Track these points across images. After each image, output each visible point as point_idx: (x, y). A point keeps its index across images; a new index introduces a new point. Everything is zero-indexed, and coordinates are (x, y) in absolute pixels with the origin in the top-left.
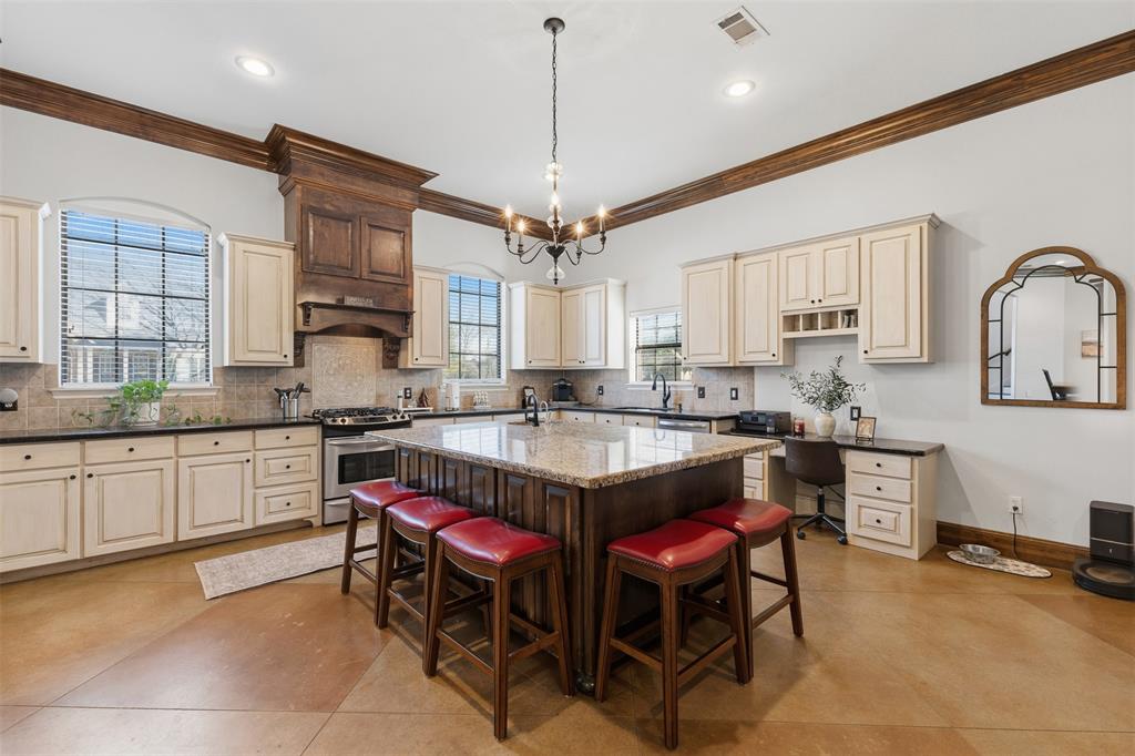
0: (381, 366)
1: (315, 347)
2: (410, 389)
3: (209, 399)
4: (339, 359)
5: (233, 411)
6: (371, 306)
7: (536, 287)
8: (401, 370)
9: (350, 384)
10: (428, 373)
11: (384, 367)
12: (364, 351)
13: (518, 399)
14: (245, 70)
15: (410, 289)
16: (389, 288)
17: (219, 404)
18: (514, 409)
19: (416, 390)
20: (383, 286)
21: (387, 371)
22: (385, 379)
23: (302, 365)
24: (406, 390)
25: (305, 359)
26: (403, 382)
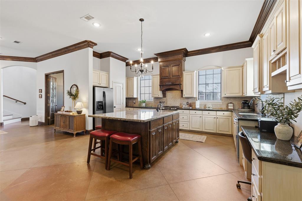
1: (168, 93)
2: (188, 102)
3: (153, 103)
4: (172, 95)
6: (171, 84)
7: (229, 68)
8: (184, 98)
10: (193, 98)
11: (181, 97)
12: (177, 93)
13: (226, 107)
15: (182, 78)
16: (177, 79)
19: (190, 103)
20: (174, 79)
22: (181, 100)
23: (165, 97)
24: (187, 102)
25: (166, 96)
26: (186, 101)
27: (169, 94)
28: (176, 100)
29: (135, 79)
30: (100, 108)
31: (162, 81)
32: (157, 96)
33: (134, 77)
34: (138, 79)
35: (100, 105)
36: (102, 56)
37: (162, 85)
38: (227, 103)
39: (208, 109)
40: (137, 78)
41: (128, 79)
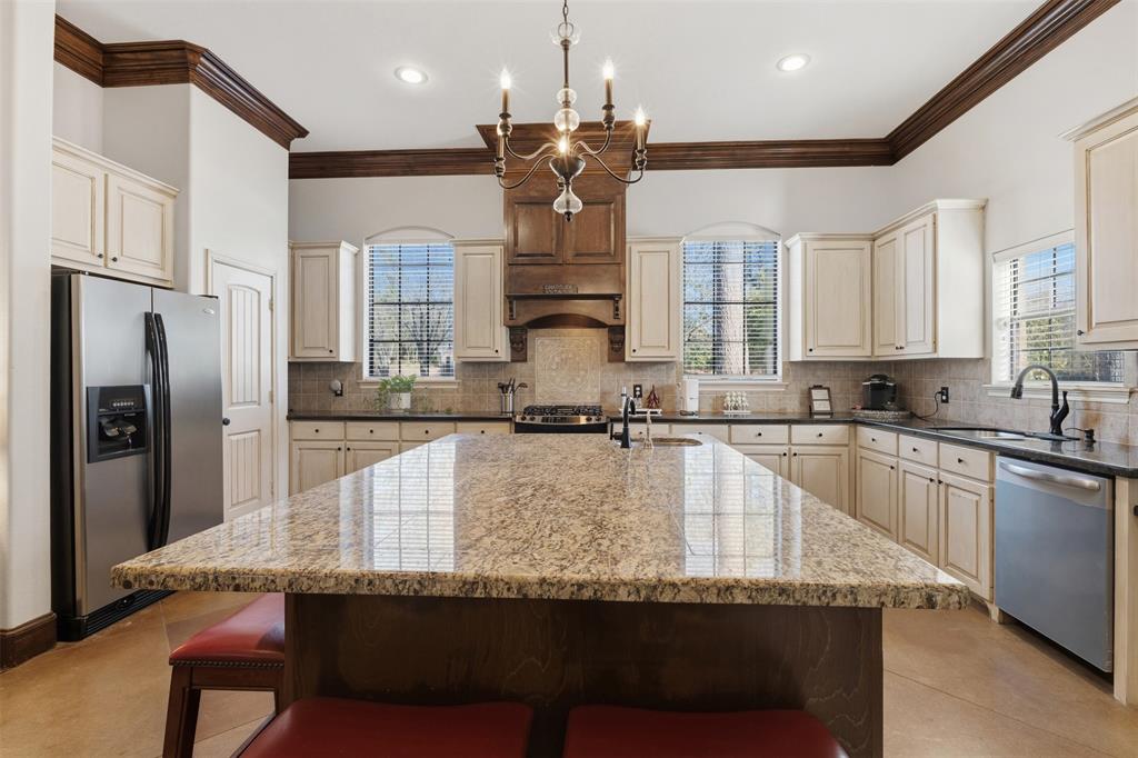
0: (606, 359)
1: (538, 341)
2: (640, 386)
3: (452, 391)
4: (562, 352)
5: (469, 403)
6: (571, 292)
7: (824, 238)
8: (629, 363)
9: (573, 380)
10: (664, 367)
11: (610, 361)
12: (588, 342)
13: (801, 404)
14: (404, 81)
15: (622, 269)
16: (598, 270)
17: (459, 396)
18: (796, 417)
19: (647, 387)
21: (613, 365)
22: (611, 374)
23: (525, 360)
24: (635, 387)
25: (529, 353)
26: (632, 378)
27: (544, 345)
28: (582, 373)
29: (346, 252)
30: (122, 434)
31: (519, 275)
32: (485, 354)
33: (344, 244)
34: (357, 256)
35: (118, 418)
36: (118, 65)
37: (518, 298)
38: (806, 387)
39: (730, 413)
40: (355, 249)
41: (299, 253)
